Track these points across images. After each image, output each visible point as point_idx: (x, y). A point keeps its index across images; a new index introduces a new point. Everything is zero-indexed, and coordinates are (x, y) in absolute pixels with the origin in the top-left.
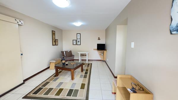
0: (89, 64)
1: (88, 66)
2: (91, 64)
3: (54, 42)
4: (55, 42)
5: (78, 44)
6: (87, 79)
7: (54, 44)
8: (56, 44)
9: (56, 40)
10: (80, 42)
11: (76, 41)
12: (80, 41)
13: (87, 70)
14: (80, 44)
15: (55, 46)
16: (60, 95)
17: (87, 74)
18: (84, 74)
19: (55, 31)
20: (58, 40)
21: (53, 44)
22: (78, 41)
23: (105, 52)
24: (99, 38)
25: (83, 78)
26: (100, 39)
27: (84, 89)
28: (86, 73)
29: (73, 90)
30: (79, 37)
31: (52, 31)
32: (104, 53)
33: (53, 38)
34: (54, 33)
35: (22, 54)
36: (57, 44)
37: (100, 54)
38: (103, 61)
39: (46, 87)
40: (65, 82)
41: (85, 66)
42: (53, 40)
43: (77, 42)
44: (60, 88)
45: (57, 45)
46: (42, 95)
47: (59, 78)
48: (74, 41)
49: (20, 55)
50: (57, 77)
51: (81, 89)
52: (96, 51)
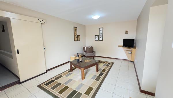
0: (109, 63)
1: (108, 66)
2: (113, 63)
3: (75, 38)
4: (77, 38)
5: (100, 40)
6: (99, 82)
7: (76, 39)
8: (77, 39)
9: (77, 36)
10: (102, 38)
11: (99, 36)
12: (102, 36)
13: (104, 71)
14: (102, 40)
15: (77, 41)
16: (62, 94)
17: (101, 76)
18: (98, 75)
19: (77, 28)
20: (80, 36)
21: (74, 40)
22: (100, 36)
23: (133, 49)
24: (127, 31)
25: (94, 80)
26: (128, 33)
27: (88, 95)
28: (101, 74)
29: (77, 92)
30: (101, 32)
31: (74, 27)
32: (132, 51)
33: (75, 34)
34: (76, 29)
35: (45, 49)
36: (79, 39)
37: (128, 52)
38: (131, 62)
39: (57, 81)
40: (75, 80)
41: (104, 65)
42: (75, 36)
43: (99, 38)
44: (67, 85)
45: (80, 41)
46: (50, 88)
47: (72, 73)
48: (96, 36)
49: (43, 49)
50: (71, 72)
51: (85, 93)
52: (122, 48)
